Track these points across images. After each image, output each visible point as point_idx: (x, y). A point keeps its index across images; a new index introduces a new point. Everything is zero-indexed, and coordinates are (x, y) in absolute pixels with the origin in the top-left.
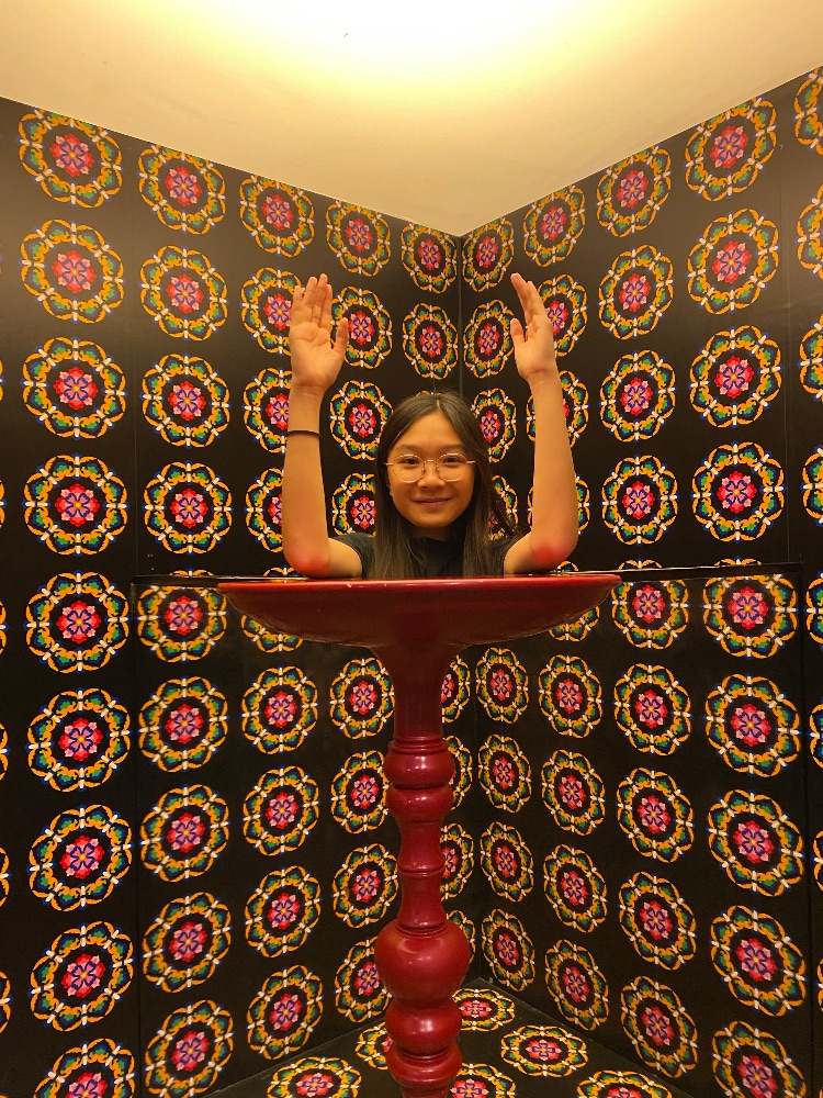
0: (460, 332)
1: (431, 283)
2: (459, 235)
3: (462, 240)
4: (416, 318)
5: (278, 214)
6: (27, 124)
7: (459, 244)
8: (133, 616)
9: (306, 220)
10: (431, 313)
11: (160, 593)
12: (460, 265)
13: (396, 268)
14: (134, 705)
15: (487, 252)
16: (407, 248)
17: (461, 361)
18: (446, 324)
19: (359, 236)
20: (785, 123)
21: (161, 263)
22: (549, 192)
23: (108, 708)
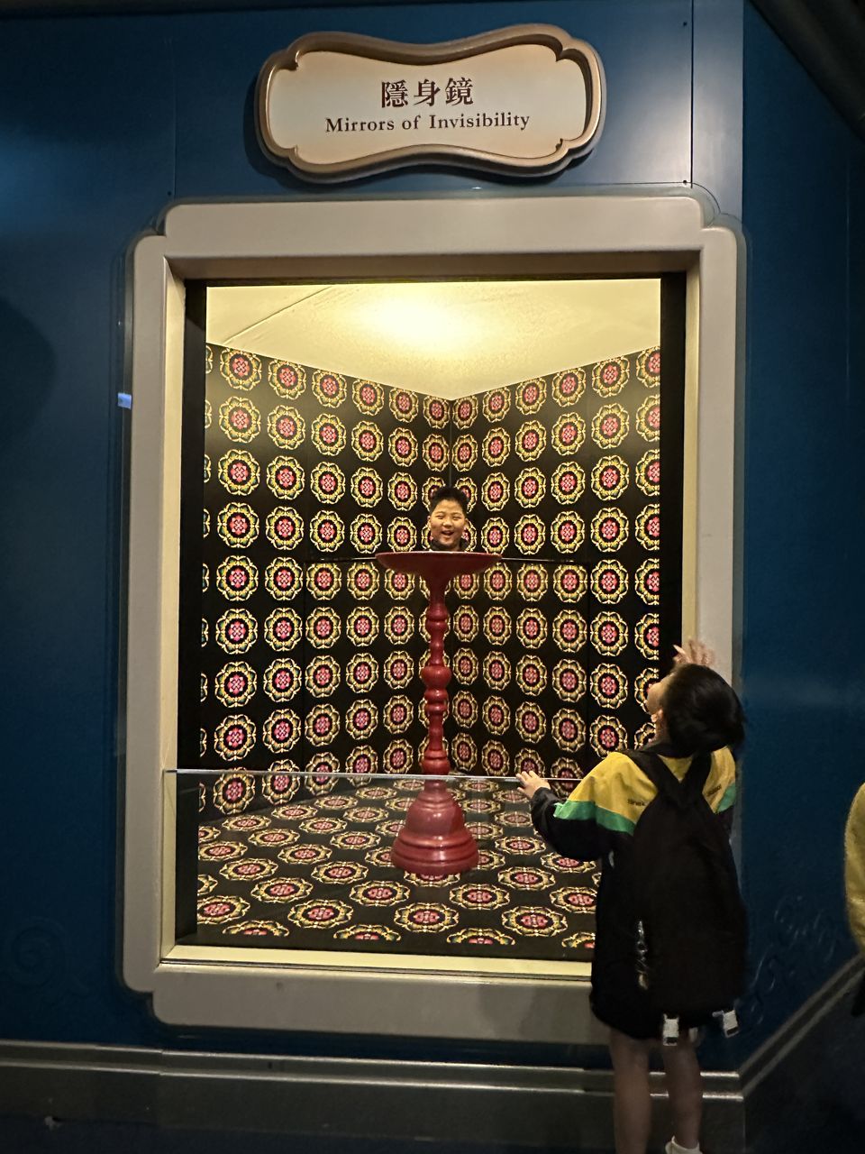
0: (450, 448)
1: (437, 425)
2: (451, 400)
4: (429, 441)
5: (368, 395)
6: (272, 366)
7: (452, 404)
8: (305, 577)
9: (381, 398)
10: (437, 439)
11: (315, 568)
12: (451, 415)
13: (420, 418)
14: (304, 617)
15: (465, 410)
16: (426, 408)
17: (451, 463)
18: (444, 444)
19: (404, 404)
20: (589, 380)
21: (320, 422)
22: (495, 387)
23: (294, 617)
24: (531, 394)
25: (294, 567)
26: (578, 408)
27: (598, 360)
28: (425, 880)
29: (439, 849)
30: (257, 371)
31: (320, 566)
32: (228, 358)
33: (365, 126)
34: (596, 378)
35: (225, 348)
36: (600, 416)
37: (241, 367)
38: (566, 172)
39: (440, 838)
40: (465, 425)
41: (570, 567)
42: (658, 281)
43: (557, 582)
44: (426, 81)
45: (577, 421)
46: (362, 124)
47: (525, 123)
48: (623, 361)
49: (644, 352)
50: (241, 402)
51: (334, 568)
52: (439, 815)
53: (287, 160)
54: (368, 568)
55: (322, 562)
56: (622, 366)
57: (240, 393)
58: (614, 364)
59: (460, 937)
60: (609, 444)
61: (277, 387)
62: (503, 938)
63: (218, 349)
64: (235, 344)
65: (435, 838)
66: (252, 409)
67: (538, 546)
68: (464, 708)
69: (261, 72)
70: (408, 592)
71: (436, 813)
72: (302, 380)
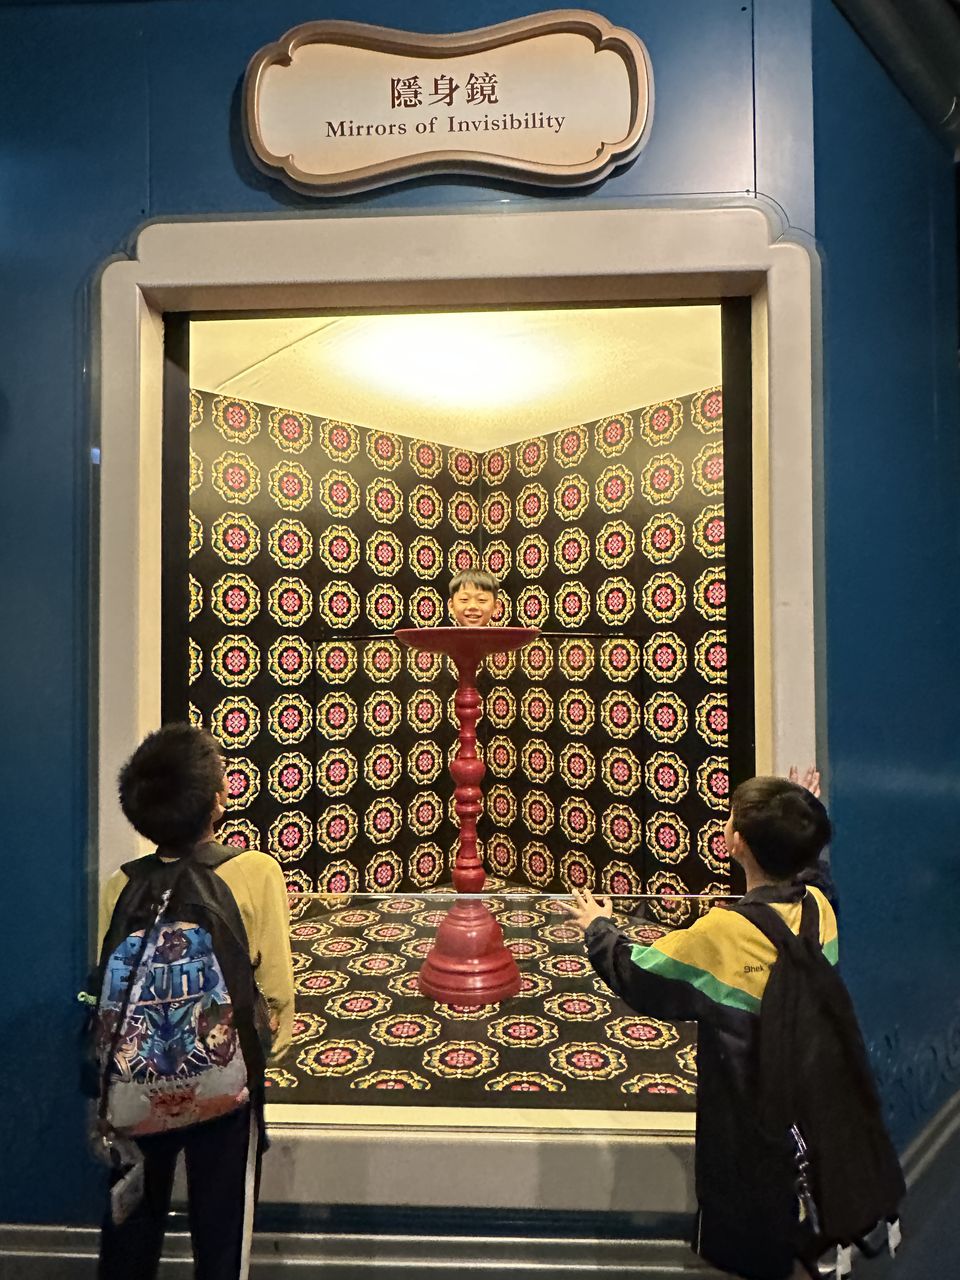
0: (480, 507)
1: (464, 481)
2: (480, 452)
3: (480, 456)
4: (455, 499)
5: (385, 448)
6: (272, 415)
9: (399, 451)
10: (464, 497)
11: (326, 647)
13: (445, 474)
15: (496, 464)
16: (451, 462)
17: (480, 524)
18: (472, 503)
19: (426, 457)
20: (637, 427)
21: (329, 479)
22: (530, 437)
23: (303, 704)
24: (571, 444)
25: (302, 646)
26: (626, 459)
27: (647, 405)
28: (458, 1012)
29: (473, 974)
30: (255, 421)
31: (332, 645)
32: (221, 407)
33: (372, 130)
34: (644, 425)
35: (218, 396)
36: (650, 468)
37: (237, 417)
38: (609, 182)
39: (476, 962)
40: (496, 481)
41: (619, 642)
42: (718, 308)
43: (604, 658)
44: (443, 77)
45: (625, 473)
46: (368, 128)
47: (560, 125)
48: (675, 404)
49: (699, 394)
50: (236, 458)
51: (348, 646)
52: (474, 934)
53: (282, 170)
54: (387, 645)
55: (335, 640)
56: (675, 410)
57: (236, 447)
58: (666, 408)
59: (501, 1083)
60: (662, 499)
61: (278, 440)
62: (552, 1083)
63: (207, 397)
64: (229, 391)
65: (470, 961)
66: (250, 466)
67: (582, 617)
68: (501, 805)
69: (248, 67)
70: (434, 673)
71: (471, 931)
72: (308, 432)
